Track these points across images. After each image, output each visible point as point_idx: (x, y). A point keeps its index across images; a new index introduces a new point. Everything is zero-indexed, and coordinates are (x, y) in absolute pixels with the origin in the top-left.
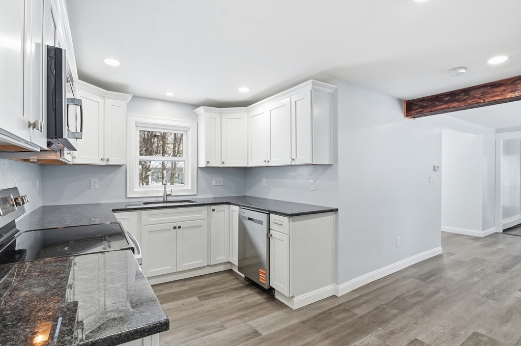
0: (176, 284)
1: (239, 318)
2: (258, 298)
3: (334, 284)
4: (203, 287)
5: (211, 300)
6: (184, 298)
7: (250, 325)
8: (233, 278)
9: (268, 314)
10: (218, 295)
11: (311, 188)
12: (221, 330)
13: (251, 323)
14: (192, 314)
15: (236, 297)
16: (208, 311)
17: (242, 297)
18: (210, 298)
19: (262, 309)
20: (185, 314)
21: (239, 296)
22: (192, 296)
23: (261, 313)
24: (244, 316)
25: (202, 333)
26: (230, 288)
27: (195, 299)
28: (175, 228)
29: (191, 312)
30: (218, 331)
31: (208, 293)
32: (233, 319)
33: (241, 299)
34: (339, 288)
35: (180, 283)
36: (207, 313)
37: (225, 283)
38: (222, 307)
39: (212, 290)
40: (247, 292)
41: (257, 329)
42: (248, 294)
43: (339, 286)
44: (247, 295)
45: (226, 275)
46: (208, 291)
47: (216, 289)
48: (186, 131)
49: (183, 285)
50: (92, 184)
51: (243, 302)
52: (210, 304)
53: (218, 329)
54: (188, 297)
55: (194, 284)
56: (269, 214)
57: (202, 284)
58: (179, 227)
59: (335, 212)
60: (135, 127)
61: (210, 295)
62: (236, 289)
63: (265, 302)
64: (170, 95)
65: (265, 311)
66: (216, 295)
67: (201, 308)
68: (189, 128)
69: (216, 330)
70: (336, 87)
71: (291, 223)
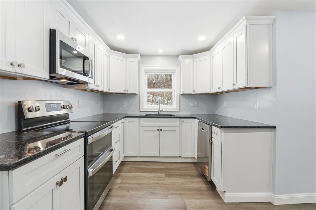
0: (158, 164)
1: (181, 195)
2: (203, 186)
3: (271, 193)
4: (172, 169)
5: (171, 178)
6: (158, 173)
7: (185, 202)
8: (194, 168)
9: (203, 199)
10: (178, 176)
11: (255, 109)
12: (165, 198)
13: (186, 201)
14: (156, 183)
15: (188, 181)
16: (166, 184)
17: (192, 182)
18: (172, 177)
19: (200, 194)
20: (152, 182)
21: (191, 181)
22: (162, 173)
23: (198, 196)
24: (184, 194)
25: (153, 196)
26: (189, 174)
27: (163, 175)
28: (158, 130)
29: (156, 182)
30: (162, 198)
31: (172, 174)
32: (177, 194)
33: (190, 183)
34: (275, 198)
35: (161, 164)
36: (164, 186)
37: (187, 170)
38: (175, 185)
39: (176, 172)
40: (199, 179)
41: (187, 206)
42: (198, 181)
43: (275, 196)
44: (196, 182)
45: (192, 165)
46: (174, 172)
47: (179, 173)
48: (174, 73)
49: (162, 165)
50: (124, 103)
51: (191, 185)
52: (170, 181)
53: (164, 197)
54: (160, 173)
55: (168, 166)
56: (211, 126)
57: (173, 167)
58: (161, 130)
59: (273, 129)
60: (145, 73)
61: (173, 175)
62: (191, 176)
63: (206, 190)
64: (160, 51)
65: (201, 196)
66: (177, 176)
67: (163, 181)
68: (175, 71)
69: (162, 197)
70: (275, 17)
71: (223, 133)
